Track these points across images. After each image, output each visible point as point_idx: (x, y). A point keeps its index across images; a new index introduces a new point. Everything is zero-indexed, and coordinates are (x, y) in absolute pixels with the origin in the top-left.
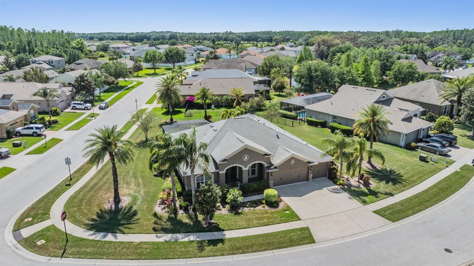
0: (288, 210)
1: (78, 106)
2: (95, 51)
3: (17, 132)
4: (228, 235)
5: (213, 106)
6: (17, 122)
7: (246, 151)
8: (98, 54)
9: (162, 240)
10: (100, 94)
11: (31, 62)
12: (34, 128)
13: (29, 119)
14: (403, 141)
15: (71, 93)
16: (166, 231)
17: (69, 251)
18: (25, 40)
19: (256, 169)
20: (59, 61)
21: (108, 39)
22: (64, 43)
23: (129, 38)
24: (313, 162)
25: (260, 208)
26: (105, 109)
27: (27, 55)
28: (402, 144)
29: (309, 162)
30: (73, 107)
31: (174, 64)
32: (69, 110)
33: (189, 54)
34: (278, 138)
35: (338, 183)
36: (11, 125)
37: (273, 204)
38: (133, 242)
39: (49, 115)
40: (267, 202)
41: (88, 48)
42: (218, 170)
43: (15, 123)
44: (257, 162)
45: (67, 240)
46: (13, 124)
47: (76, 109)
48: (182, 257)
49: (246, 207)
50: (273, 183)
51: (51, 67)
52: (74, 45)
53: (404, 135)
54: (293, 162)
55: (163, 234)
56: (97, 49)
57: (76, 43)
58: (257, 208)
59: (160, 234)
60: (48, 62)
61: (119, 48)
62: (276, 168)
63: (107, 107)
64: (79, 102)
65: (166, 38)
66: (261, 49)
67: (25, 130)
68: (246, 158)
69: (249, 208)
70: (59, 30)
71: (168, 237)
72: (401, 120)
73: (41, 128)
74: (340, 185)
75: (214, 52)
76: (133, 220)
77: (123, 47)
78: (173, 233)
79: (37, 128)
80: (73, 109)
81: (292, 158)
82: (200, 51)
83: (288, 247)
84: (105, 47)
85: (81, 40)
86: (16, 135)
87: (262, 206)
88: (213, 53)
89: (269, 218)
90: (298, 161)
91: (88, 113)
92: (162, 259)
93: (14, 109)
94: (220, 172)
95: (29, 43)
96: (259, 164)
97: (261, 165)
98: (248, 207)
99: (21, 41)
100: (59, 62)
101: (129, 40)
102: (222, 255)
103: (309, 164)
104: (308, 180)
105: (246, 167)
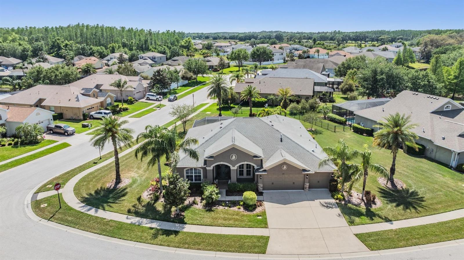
0: (261, 216)
1: (151, 97)
2: (200, 49)
3: (91, 116)
4: (188, 228)
5: (267, 105)
6: (93, 108)
7: (233, 150)
8: (202, 52)
9: (129, 222)
10: (178, 88)
11: (139, 58)
12: (103, 113)
13: (105, 105)
14: (454, 160)
15: (148, 85)
16: (137, 214)
17: (57, 216)
18: (143, 39)
19: (245, 170)
20: (161, 57)
21: (221, 38)
22: (174, 41)
23: (238, 38)
24: (309, 171)
25: (235, 209)
26: (173, 101)
27: (138, 52)
28: (454, 164)
29: (304, 170)
30: (147, 97)
31: (260, 63)
32: (144, 100)
33: (279, 54)
34: (281, 141)
35: (336, 197)
36: (88, 109)
37: (249, 207)
38: (105, 219)
39: (121, 103)
40: (244, 203)
41: (194, 47)
42: (205, 166)
43: (91, 108)
44: (246, 163)
45: (61, 207)
46: (90, 109)
47: (150, 100)
48: (134, 240)
49: (222, 205)
50: (262, 186)
51: (153, 62)
52: (183, 43)
53: (455, 154)
54: (285, 167)
55: (133, 217)
56: (203, 47)
57: (185, 42)
58: (232, 208)
59: (131, 216)
60: (152, 58)
61: (221, 46)
62: (265, 171)
63: (176, 100)
64: (152, 94)
65: (272, 37)
66: (360, 50)
67: (96, 114)
68: (234, 157)
69: (224, 207)
70: (172, 30)
71: (135, 220)
72: (458, 135)
73: (109, 113)
74: (337, 199)
75: (307, 52)
76: (120, 200)
77: (225, 46)
78: (142, 218)
79: (105, 113)
80: (147, 99)
81: (284, 163)
82: (295, 50)
83: (234, 252)
84: (209, 45)
85: (189, 39)
86: (90, 118)
87: (238, 207)
88: (305, 53)
89: (236, 220)
90: (291, 168)
91: (157, 103)
92: (118, 238)
93: (94, 96)
94: (207, 168)
95: (146, 41)
96: (247, 165)
97: (248, 166)
98: (223, 206)
99: (140, 40)
100: (161, 58)
102: (168, 246)
103: (304, 172)
104: (303, 189)
105: (234, 166)
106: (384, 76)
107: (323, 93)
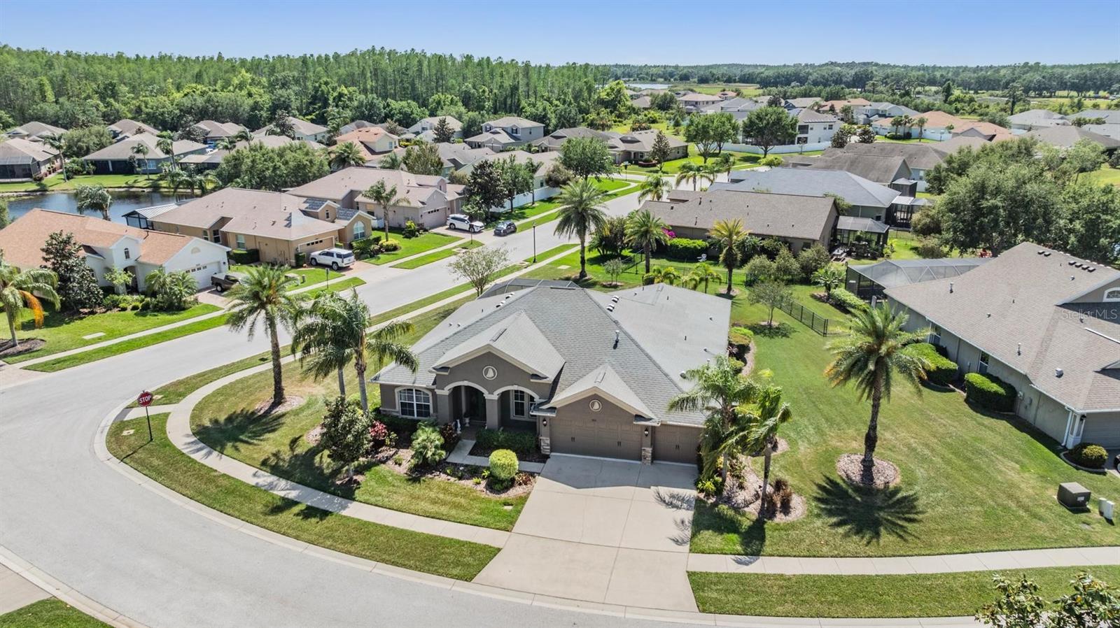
0: (512, 505)
1: (458, 225)
2: (645, 109)
3: (312, 259)
4: (354, 510)
5: (704, 256)
6: (321, 241)
7: (489, 357)
8: (646, 116)
9: (253, 481)
10: (533, 203)
11: (484, 129)
12: (335, 255)
13: (349, 237)
14: (1072, 434)
15: (458, 196)
16: (276, 470)
17: (140, 455)
18: (508, 83)
19: (512, 401)
20: (530, 128)
21: (718, 79)
22: (581, 90)
23: (758, 79)
24: (650, 419)
25: (469, 483)
26: (504, 236)
27: (483, 116)
28: (1070, 441)
29: (639, 417)
30: (451, 224)
31: (766, 148)
32: (442, 230)
34: (615, 347)
36: (308, 244)
37: (497, 484)
38: (216, 471)
39: (384, 233)
40: (491, 475)
41: (629, 103)
42: (434, 387)
43: (317, 243)
44: (516, 388)
45: (152, 440)
46: (313, 244)
47: (456, 229)
48: (243, 517)
49: (446, 473)
50: (548, 442)
51: (512, 141)
52: (603, 95)
53: (1075, 416)
54: (596, 406)
55: (266, 474)
56: (652, 104)
57: (609, 91)
58: (463, 482)
59: (263, 472)
60: (510, 131)
61: (696, 103)
62: (552, 409)
63: (514, 232)
64: (462, 216)
65: (844, 79)
66: (1062, 118)
67: (322, 257)
68: (491, 374)
69: (449, 477)
71: (266, 478)
72: (1099, 369)
73: (346, 256)
74: (702, 491)
75: (906, 122)
76: (261, 438)
77: (707, 102)
78: (281, 477)
79: (339, 256)
80: (450, 228)
81: (596, 397)
82: (881, 116)
83: (410, 567)
84: (666, 100)
85: (618, 83)
86: (311, 265)
87: (475, 480)
88: (901, 124)
89: (457, 506)
90: (611, 409)
91: (467, 237)
92: (218, 510)
93: (328, 217)
94: (438, 392)
95: (515, 89)
96: (516, 391)
97: (519, 395)
98: (448, 475)
99: (501, 86)
100: (530, 130)
101: (758, 83)
102: (297, 538)
103: (637, 421)
104: (640, 460)
105: (491, 393)
106: (997, 202)
107: (858, 234)
